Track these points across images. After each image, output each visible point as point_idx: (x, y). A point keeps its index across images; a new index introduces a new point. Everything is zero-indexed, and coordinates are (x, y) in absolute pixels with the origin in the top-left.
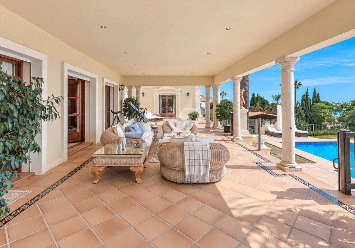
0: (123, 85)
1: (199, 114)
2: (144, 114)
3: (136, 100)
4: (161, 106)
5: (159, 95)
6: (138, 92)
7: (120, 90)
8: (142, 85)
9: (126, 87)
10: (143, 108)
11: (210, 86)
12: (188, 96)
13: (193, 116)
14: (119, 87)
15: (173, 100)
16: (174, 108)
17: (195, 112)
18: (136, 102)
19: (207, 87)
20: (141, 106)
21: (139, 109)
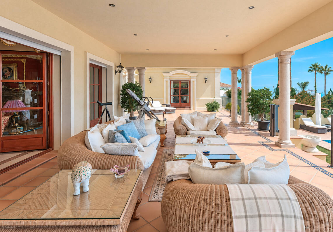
0: (120, 66)
1: (219, 105)
2: (148, 105)
3: (139, 86)
4: (172, 94)
5: (170, 81)
6: (141, 75)
7: (116, 72)
8: (146, 67)
9: (124, 69)
10: (146, 98)
11: (238, 68)
12: (206, 81)
13: (212, 108)
14: (116, 68)
15: (187, 87)
16: (188, 97)
17: (214, 102)
18: (138, 89)
19: (234, 70)
20: (145, 95)
21: (141, 98)
